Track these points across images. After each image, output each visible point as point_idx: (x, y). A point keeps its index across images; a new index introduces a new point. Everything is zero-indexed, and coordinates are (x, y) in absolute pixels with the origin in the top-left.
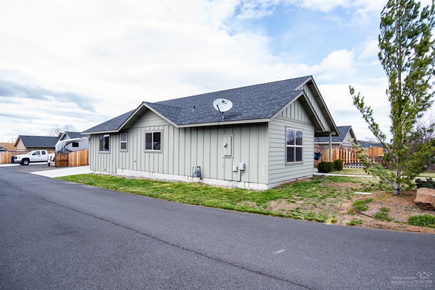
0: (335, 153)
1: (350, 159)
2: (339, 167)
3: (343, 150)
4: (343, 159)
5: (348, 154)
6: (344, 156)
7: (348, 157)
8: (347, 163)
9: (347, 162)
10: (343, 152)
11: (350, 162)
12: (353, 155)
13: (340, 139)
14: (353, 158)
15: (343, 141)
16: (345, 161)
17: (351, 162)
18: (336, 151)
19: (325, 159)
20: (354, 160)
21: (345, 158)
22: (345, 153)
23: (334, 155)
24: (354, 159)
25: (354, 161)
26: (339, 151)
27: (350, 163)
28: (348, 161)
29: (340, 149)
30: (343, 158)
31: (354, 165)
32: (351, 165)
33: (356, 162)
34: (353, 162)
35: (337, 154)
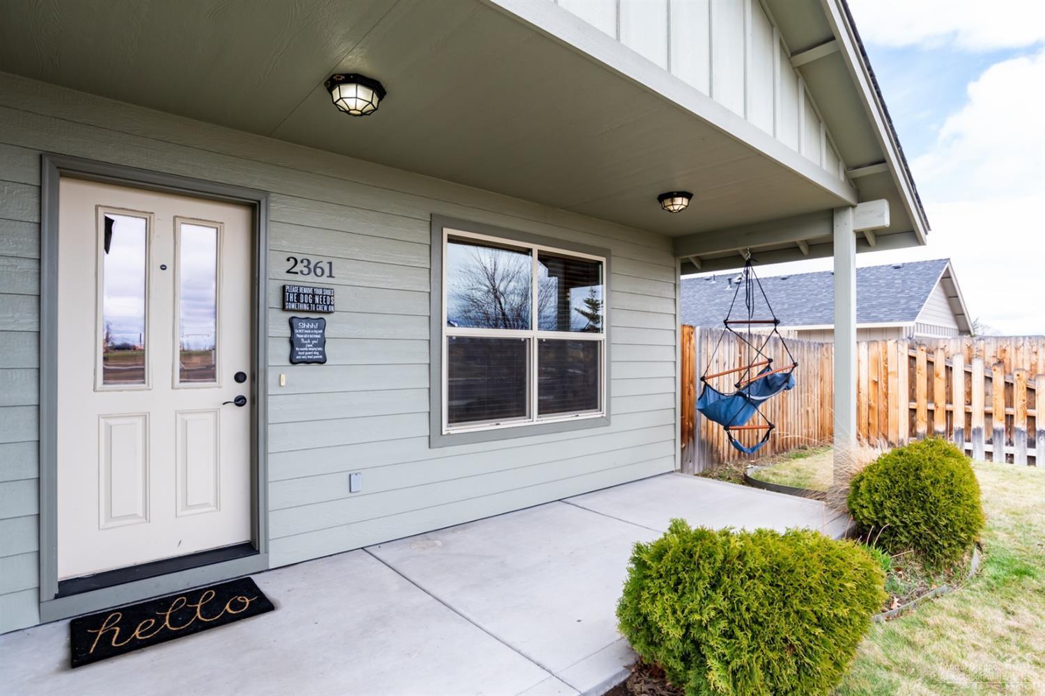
0: (886, 369)
1: (977, 409)
2: (935, 527)
3: (929, 352)
4: (931, 407)
5: (968, 374)
6: (940, 386)
7: (969, 394)
8: (961, 431)
9: (959, 422)
10: (930, 363)
11: (978, 421)
12: (999, 380)
13: (904, 309)
14: (1000, 401)
15: (918, 319)
16: (949, 414)
17: (988, 425)
18: (886, 361)
19: (827, 399)
20: (1010, 411)
21: (950, 401)
22: (949, 369)
23: (876, 383)
24: (1009, 403)
25: (1009, 418)
26: (906, 359)
27: (979, 430)
28: (968, 415)
29: (912, 348)
30: (931, 397)
31: (1010, 443)
32: (990, 442)
33: (1020, 424)
34: (999, 424)
35: (896, 374)
